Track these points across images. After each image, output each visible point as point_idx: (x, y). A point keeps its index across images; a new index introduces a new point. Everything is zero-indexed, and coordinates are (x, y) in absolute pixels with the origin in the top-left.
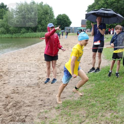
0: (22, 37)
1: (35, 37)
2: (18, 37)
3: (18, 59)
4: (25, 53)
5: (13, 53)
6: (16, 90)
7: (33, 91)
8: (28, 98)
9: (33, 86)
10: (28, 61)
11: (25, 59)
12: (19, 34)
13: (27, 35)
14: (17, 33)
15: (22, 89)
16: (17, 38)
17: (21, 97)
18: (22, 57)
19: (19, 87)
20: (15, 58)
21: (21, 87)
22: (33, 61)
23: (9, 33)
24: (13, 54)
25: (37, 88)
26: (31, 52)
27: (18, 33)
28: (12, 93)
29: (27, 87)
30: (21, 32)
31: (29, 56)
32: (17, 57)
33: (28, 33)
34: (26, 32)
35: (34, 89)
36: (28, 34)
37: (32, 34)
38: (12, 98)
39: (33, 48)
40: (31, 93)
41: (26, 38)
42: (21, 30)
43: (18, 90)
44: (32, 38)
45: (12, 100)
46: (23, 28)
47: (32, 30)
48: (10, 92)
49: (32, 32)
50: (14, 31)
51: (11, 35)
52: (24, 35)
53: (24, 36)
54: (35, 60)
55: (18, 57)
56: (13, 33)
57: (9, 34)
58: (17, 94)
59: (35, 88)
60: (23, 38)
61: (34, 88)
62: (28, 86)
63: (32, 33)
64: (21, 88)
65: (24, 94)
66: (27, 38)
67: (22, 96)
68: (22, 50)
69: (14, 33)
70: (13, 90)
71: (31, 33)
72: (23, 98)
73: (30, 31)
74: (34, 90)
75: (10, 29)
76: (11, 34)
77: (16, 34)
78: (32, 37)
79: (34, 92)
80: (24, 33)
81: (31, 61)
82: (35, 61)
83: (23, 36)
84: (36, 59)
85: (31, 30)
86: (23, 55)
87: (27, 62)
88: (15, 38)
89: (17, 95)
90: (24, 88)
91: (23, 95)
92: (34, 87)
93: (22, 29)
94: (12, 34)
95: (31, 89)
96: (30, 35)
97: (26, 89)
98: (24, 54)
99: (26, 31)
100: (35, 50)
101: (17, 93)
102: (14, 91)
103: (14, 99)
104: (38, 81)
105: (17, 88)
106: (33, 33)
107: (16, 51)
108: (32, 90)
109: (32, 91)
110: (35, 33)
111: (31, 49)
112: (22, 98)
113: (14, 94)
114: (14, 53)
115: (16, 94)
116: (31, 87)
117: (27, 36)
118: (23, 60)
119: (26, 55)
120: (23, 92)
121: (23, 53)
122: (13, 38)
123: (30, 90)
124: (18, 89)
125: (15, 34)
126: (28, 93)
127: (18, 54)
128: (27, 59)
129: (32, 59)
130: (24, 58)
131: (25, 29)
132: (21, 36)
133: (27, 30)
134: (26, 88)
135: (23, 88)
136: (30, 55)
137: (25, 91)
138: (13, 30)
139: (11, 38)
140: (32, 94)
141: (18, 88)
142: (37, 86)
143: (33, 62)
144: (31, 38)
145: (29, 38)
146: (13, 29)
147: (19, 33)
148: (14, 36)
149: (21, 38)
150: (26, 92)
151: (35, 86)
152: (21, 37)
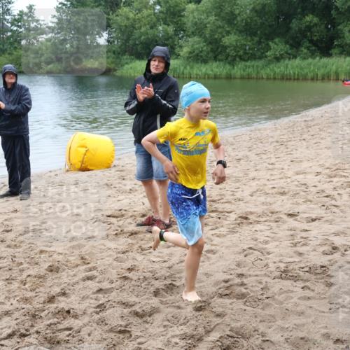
0: (272, 74)
1: (323, 79)
2: (254, 75)
3: (252, 164)
4: (277, 142)
5: (231, 140)
6: (237, 285)
7: (303, 295)
8: (280, 322)
9: (305, 278)
10: (290, 173)
11: (276, 166)
12: (260, 63)
13: (289, 66)
14: (253, 57)
15: (260, 283)
16: (249, 78)
17: (256, 317)
18: (264, 157)
19: (250, 276)
20: (239, 160)
21: (256, 276)
22: (309, 176)
23: (220, 57)
24: (232, 144)
25: (320, 287)
26: (304, 137)
27: (255, 59)
28: (221, 296)
29: (281, 277)
30: (268, 54)
31: (296, 155)
32: (247, 157)
33: (298, 61)
34: (289, 54)
35: (309, 289)
36: (294, 65)
37: (311, 64)
38: (218, 315)
39: (312, 123)
40: (296, 305)
41: (285, 78)
42: (269, 48)
43: (242, 284)
44: (312, 79)
45: (218, 320)
46: (277, 40)
47: (314, 48)
48: (214, 289)
49: (313, 55)
50: (241, 53)
51: (228, 67)
52: (279, 68)
53: (277, 70)
54: (319, 170)
55: (252, 155)
56: (234, 60)
57: (222, 63)
58: (238, 299)
59: (312, 288)
60: (275, 79)
61: (307, 284)
62: (285, 274)
63: (314, 58)
64: (255, 278)
65: (268, 305)
66: (290, 79)
67: (258, 310)
68: (267, 127)
69: (238, 59)
70: (223, 284)
71: (310, 60)
72: (261, 321)
73: (305, 51)
74: (308, 293)
75: (227, 44)
76: (229, 63)
77: (248, 63)
78: (310, 75)
79: (309, 303)
80: (278, 59)
81: (301, 176)
82: (318, 174)
83: (275, 74)
84: (321, 166)
85: (308, 48)
86: (270, 148)
87: (287, 178)
88: (242, 78)
89: (239, 305)
90: (269, 280)
91: (263, 309)
92: (307, 281)
93: (270, 43)
94: (232, 63)
95: (295, 289)
96: (302, 68)
97: (277, 286)
98: (275, 144)
99: (290, 51)
100: (321, 130)
101: (242, 296)
102: (228, 288)
103: (227, 319)
104: (324, 260)
105: (241, 275)
106: (318, 58)
107: (244, 129)
108: (299, 292)
109: (299, 298)
110: (325, 60)
111: (303, 124)
112: (258, 320)
113: (227, 301)
114: (234, 138)
115: (235, 300)
116: (295, 278)
117: (290, 71)
118: (271, 167)
119: (282, 148)
120: (265, 296)
121: (271, 140)
122: (235, 78)
123: (292, 291)
124: (245, 281)
125: (241, 65)
126: (281, 303)
127: (250, 144)
128: (286, 167)
129: (305, 165)
130: (273, 160)
131: (287, 43)
132: (268, 71)
133: (291, 45)
134: (277, 280)
135: (265, 279)
136: (300, 150)
137: (269, 294)
138: (236, 47)
139: (229, 77)
140: (299, 309)
141: (246, 278)
142: (323, 278)
143: (311, 179)
144: (305, 79)
145: (298, 79)
146: (237, 41)
147: (260, 58)
148: (238, 70)
149: (268, 79)
150: (276, 297)
151: (313, 277)
152: (265, 77)
